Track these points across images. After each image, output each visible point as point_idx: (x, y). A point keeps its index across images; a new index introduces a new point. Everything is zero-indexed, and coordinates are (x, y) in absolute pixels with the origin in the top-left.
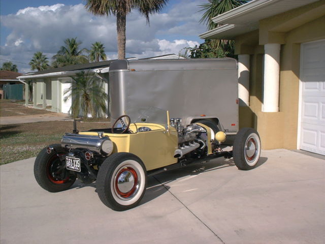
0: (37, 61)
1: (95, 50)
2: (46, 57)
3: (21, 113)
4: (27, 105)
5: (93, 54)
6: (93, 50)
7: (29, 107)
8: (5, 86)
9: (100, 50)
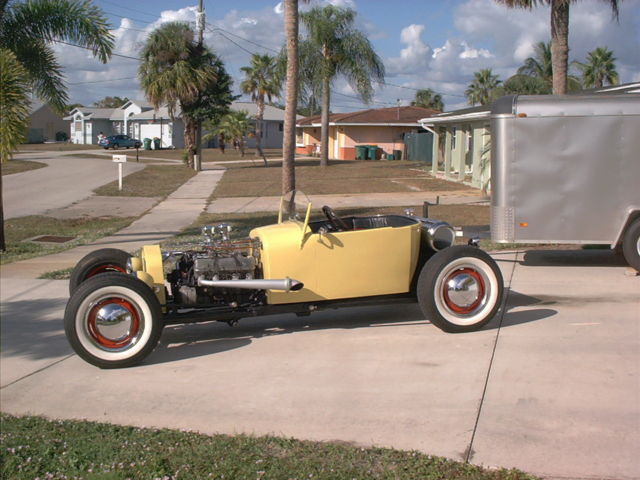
0: (481, 86)
1: (595, 65)
2: (498, 79)
3: (414, 188)
4: (434, 172)
5: (589, 72)
6: (591, 65)
7: (438, 177)
8: (408, 136)
9: (605, 63)
